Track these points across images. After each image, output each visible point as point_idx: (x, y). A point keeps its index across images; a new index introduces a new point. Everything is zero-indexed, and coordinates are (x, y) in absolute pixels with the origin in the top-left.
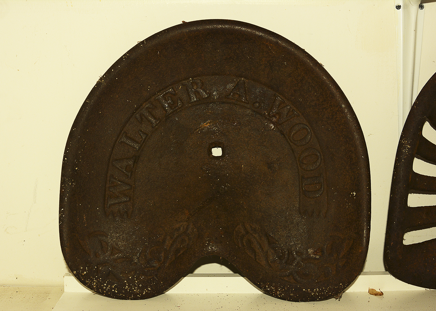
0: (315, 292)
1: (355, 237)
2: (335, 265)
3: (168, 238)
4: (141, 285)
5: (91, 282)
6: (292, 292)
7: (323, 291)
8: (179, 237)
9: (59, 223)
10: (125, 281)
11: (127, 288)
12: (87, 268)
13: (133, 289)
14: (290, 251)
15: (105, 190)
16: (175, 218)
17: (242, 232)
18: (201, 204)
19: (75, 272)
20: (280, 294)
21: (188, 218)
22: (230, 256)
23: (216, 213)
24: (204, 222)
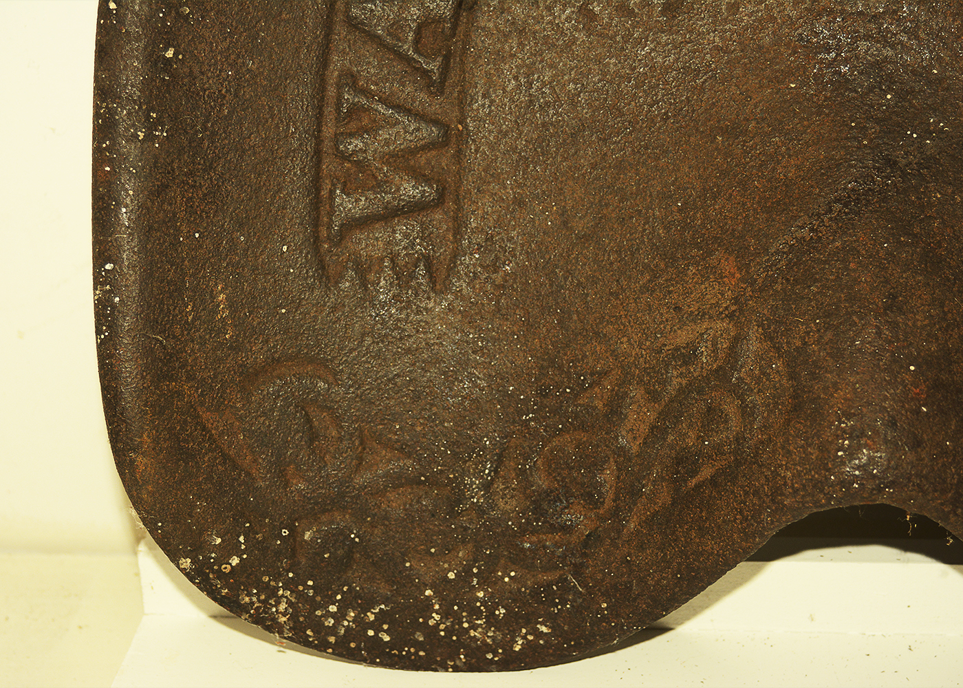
3: (636, 392)
4: (503, 611)
5: (265, 602)
8: (694, 395)
9: (98, 332)
10: (428, 592)
11: (438, 624)
12: (242, 539)
13: (466, 625)
15: (318, 152)
16: (670, 292)
18: (801, 228)
19: (186, 563)
21: (736, 300)
23: (882, 282)
24: (824, 326)
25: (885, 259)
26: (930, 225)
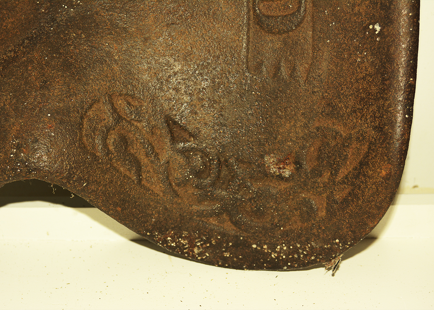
0: (279, 253)
1: (373, 138)
2: (325, 195)
6: (227, 249)
7: (296, 250)
14: (222, 160)
17: (105, 119)
18: (10, 51)
20: (199, 254)
22: (71, 182)
23: (42, 75)
24: (13, 97)
25: (45, 65)
26: (69, 49)
